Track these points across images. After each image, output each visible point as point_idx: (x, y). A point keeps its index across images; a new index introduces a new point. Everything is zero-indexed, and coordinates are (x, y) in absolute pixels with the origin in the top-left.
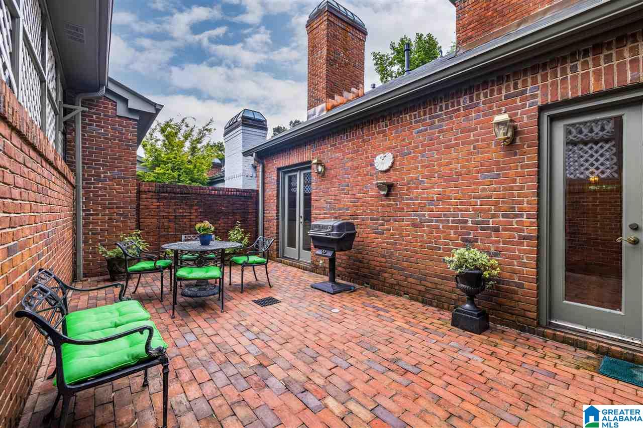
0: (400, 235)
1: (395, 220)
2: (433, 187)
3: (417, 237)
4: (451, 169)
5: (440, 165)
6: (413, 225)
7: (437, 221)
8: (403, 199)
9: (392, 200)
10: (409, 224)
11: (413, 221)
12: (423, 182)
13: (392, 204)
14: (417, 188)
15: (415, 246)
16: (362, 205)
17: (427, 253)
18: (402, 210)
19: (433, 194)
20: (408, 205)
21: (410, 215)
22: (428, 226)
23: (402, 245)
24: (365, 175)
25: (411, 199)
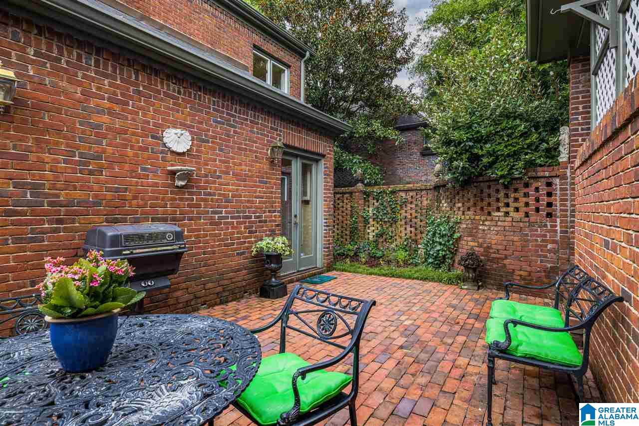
0: (197, 236)
1: (190, 219)
2: (228, 184)
3: (215, 235)
4: (242, 170)
5: (234, 164)
6: (211, 224)
7: (232, 218)
8: (200, 194)
9: (187, 194)
10: (207, 223)
11: (212, 218)
12: (219, 177)
13: (187, 199)
14: (214, 182)
15: (213, 246)
16: (135, 198)
17: (224, 251)
18: (199, 206)
19: (229, 191)
20: (205, 200)
21: (207, 212)
22: (225, 223)
23: (199, 248)
24: (141, 149)
25: (210, 194)
